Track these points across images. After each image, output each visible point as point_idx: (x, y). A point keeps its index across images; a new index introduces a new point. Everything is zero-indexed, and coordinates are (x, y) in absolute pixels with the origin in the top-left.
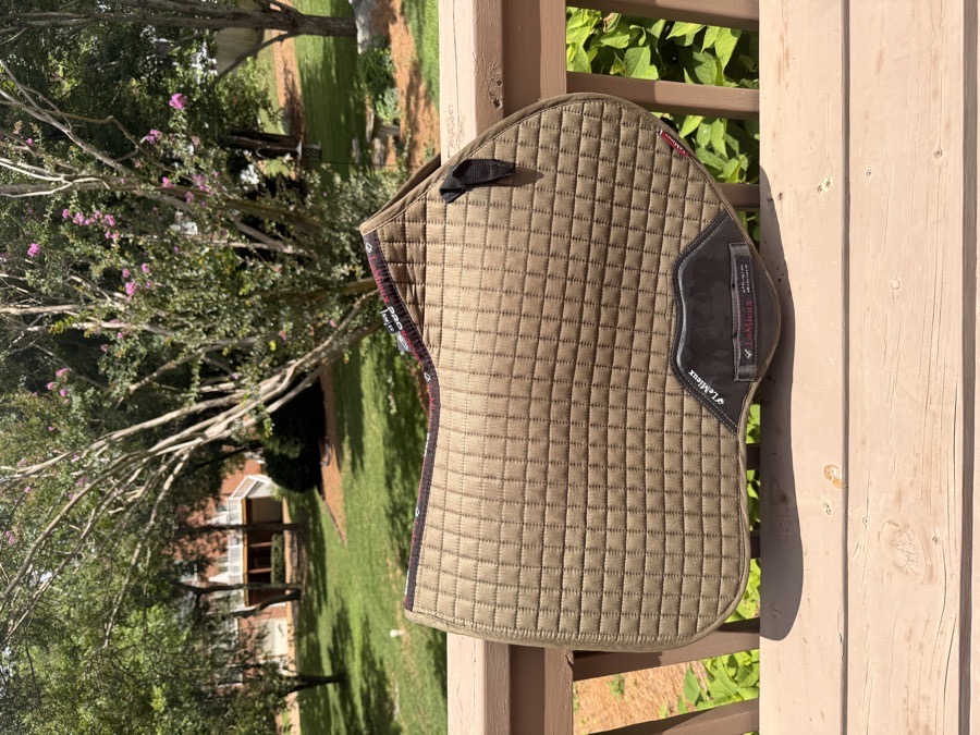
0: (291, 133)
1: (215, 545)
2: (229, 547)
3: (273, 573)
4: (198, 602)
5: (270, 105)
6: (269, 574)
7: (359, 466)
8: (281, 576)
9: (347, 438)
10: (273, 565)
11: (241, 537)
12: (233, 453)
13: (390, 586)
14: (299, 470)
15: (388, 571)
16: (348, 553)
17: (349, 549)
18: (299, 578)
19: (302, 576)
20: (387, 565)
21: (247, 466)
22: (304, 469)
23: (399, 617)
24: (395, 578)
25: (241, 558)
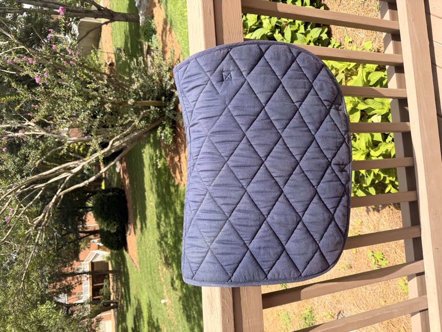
4: (67, 311)
7: (144, 228)
8: (109, 298)
9: (139, 217)
12: (85, 237)
13: (160, 280)
14: (116, 239)
15: (159, 273)
16: (140, 275)
17: (141, 273)
18: (117, 297)
19: (119, 296)
20: (159, 270)
21: (91, 247)
22: (118, 239)
23: (165, 294)
24: (163, 274)
25: (89, 291)
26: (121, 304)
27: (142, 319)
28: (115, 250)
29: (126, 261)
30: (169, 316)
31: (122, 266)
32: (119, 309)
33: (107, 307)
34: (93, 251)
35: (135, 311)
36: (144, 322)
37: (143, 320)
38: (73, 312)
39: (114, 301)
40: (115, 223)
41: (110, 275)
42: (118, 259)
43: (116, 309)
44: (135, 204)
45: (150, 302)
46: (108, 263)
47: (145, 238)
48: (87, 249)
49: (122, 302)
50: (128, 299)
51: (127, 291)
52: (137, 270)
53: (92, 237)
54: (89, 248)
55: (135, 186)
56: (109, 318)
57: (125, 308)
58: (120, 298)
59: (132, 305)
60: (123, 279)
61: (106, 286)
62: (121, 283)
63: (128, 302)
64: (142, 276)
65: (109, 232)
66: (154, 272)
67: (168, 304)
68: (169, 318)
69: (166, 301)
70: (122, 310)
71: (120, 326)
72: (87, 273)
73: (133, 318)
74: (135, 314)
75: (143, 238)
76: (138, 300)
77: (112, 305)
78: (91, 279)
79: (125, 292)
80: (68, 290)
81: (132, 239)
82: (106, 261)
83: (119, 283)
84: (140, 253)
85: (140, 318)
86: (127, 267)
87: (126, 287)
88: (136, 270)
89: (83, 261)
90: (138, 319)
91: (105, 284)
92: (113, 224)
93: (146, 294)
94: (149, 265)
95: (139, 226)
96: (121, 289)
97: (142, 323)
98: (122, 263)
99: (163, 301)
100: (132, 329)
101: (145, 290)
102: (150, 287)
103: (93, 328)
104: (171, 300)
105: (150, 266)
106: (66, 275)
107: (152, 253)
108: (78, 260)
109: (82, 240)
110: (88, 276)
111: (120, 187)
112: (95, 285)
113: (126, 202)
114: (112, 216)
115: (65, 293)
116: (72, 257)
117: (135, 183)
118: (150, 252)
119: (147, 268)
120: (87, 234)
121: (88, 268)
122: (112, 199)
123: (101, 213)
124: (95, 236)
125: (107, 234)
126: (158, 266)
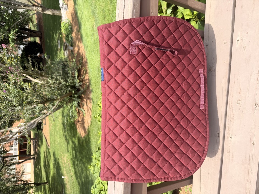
0: (39, 30)
1: (9, 145)
2: (13, 145)
3: (27, 151)
4: (3, 160)
5: (33, 21)
6: (26, 151)
8: (30, 152)
10: (27, 148)
11: (18, 142)
41: (32, 141)
43: (34, 160)
77: (32, 157)
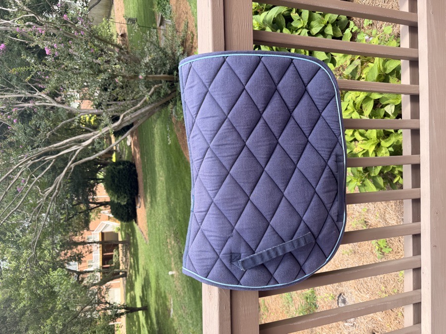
2: (93, 251)
4: (78, 278)
7: (154, 202)
8: (118, 267)
9: (149, 191)
10: (114, 263)
12: (96, 207)
13: (169, 253)
14: (126, 211)
15: (168, 246)
16: (149, 247)
17: (150, 245)
18: (126, 267)
19: (127, 265)
20: (167, 242)
21: (101, 217)
22: (128, 211)
23: (173, 266)
24: (171, 247)
25: (99, 260)
26: (130, 274)
27: (149, 289)
28: (125, 221)
29: (136, 233)
30: (176, 287)
31: (132, 238)
32: (128, 278)
33: (116, 276)
34: (103, 222)
35: (143, 281)
36: (151, 291)
37: (151, 289)
38: (83, 279)
39: (123, 270)
40: (125, 195)
41: (120, 245)
42: (128, 230)
43: (124, 278)
44: (145, 178)
45: (158, 272)
46: (117, 234)
47: (154, 211)
48: (97, 219)
49: (131, 272)
50: (137, 269)
51: (136, 262)
52: (147, 242)
53: (102, 208)
54: (99, 218)
55: (146, 161)
56: (118, 286)
57: (134, 277)
58: (128, 268)
59: (140, 275)
60: (132, 250)
61: (116, 256)
62: (131, 253)
63: (137, 272)
64: (151, 247)
65: (119, 204)
66: (163, 245)
67: (175, 276)
68: (176, 289)
69: (174, 272)
70: (130, 279)
71: (129, 294)
72: (97, 243)
73: (141, 287)
74: (143, 283)
75: (153, 212)
76: (147, 271)
77: (121, 274)
78: (101, 248)
79: (134, 262)
80: (78, 258)
81: (141, 211)
82: (116, 232)
83: (128, 254)
84: (150, 226)
85: (148, 288)
86: (136, 238)
87: (135, 257)
88: (145, 242)
89: (93, 231)
90: (145, 289)
91: (115, 253)
92: (123, 196)
93: (155, 265)
94: (158, 237)
95: (149, 200)
96: (130, 259)
97: (149, 292)
98: (131, 234)
99: (170, 273)
100: (140, 297)
101: (153, 261)
102: (158, 258)
103: (103, 295)
104: (178, 272)
105: (159, 239)
106: (76, 244)
107: (161, 226)
108: (88, 230)
109: (93, 211)
110: (98, 245)
111: (130, 161)
112: (105, 254)
113: (137, 176)
114: (122, 189)
115: (76, 261)
116: (82, 226)
117: (146, 157)
118: (159, 225)
119: (156, 240)
120: (98, 205)
121: (98, 238)
122: (122, 172)
123: (111, 185)
124: (105, 207)
125: (117, 206)
126: (167, 239)
